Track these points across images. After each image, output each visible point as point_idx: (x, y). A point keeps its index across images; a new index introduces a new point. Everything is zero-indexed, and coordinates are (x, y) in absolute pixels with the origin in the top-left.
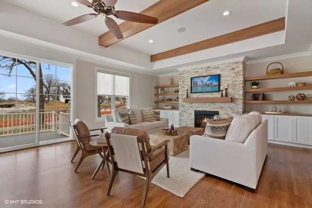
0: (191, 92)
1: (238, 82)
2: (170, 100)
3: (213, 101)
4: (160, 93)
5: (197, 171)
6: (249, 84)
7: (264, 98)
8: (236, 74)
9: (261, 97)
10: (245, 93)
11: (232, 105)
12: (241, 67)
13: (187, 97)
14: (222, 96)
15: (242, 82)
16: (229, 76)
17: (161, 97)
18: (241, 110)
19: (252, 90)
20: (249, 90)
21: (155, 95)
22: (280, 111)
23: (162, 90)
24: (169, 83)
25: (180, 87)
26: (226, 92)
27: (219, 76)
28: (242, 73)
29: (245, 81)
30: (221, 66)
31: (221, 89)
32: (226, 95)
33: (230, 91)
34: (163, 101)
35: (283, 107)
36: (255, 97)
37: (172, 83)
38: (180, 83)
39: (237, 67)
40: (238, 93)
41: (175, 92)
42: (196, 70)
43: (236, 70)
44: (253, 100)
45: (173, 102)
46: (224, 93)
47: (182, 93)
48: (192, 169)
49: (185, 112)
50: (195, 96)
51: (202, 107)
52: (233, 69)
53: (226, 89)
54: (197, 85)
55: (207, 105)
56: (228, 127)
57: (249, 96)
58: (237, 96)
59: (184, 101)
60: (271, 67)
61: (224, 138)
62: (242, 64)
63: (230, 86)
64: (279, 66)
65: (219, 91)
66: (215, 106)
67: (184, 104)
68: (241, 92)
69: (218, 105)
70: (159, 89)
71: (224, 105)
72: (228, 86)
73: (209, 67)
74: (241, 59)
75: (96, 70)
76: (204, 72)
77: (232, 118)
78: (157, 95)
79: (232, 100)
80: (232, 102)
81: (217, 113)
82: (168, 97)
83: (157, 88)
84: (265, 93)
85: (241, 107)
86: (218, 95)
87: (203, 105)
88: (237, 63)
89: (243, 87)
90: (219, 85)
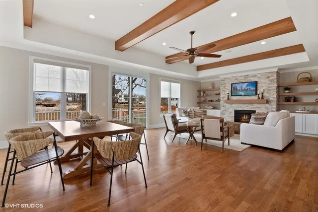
0: (232, 95)
1: (272, 88)
2: (212, 101)
3: (251, 102)
4: (202, 95)
5: (246, 144)
6: (282, 89)
7: (295, 100)
8: (271, 81)
9: (292, 100)
10: (279, 96)
11: (267, 105)
12: (275, 76)
13: (228, 99)
14: (259, 98)
15: (276, 88)
16: (265, 83)
17: (202, 99)
18: (275, 109)
19: (285, 94)
20: (282, 93)
21: (198, 97)
22: (308, 111)
23: (204, 93)
24: (210, 87)
25: (221, 91)
26: (262, 96)
27: (256, 83)
28: (276, 81)
29: (278, 87)
30: (258, 75)
31: (258, 93)
32: (263, 98)
33: (266, 94)
34: (205, 102)
35: (311, 108)
36: (288, 99)
37: (213, 87)
38: (221, 88)
39: (272, 76)
40: (273, 96)
41: (216, 95)
42: (236, 78)
43: (271, 78)
44: (286, 102)
45: (215, 103)
46: (260, 96)
47: (224, 96)
48: (242, 143)
49: (226, 111)
50: (234, 98)
51: (241, 107)
52: (269, 77)
53: (262, 93)
54: (237, 90)
55: (246, 105)
56: (265, 118)
57: (282, 99)
58: (271, 99)
59: (225, 102)
60: (301, 76)
61: (263, 124)
62: (276, 74)
63: (266, 91)
64: (308, 76)
65: (256, 94)
66: (253, 107)
67: (225, 104)
68: (275, 96)
69: (255, 105)
70: (202, 93)
71: (260, 106)
72: (264, 90)
73: (248, 76)
74: (276, 70)
75: (160, 80)
76: (242, 79)
77: (267, 113)
78: (199, 97)
79: (268, 102)
80: (267, 103)
81: (254, 112)
82: (209, 99)
83: (199, 91)
84: (296, 96)
85: (275, 107)
86: (255, 98)
87: (242, 105)
88: (272, 73)
89: (277, 92)
90: (256, 90)
